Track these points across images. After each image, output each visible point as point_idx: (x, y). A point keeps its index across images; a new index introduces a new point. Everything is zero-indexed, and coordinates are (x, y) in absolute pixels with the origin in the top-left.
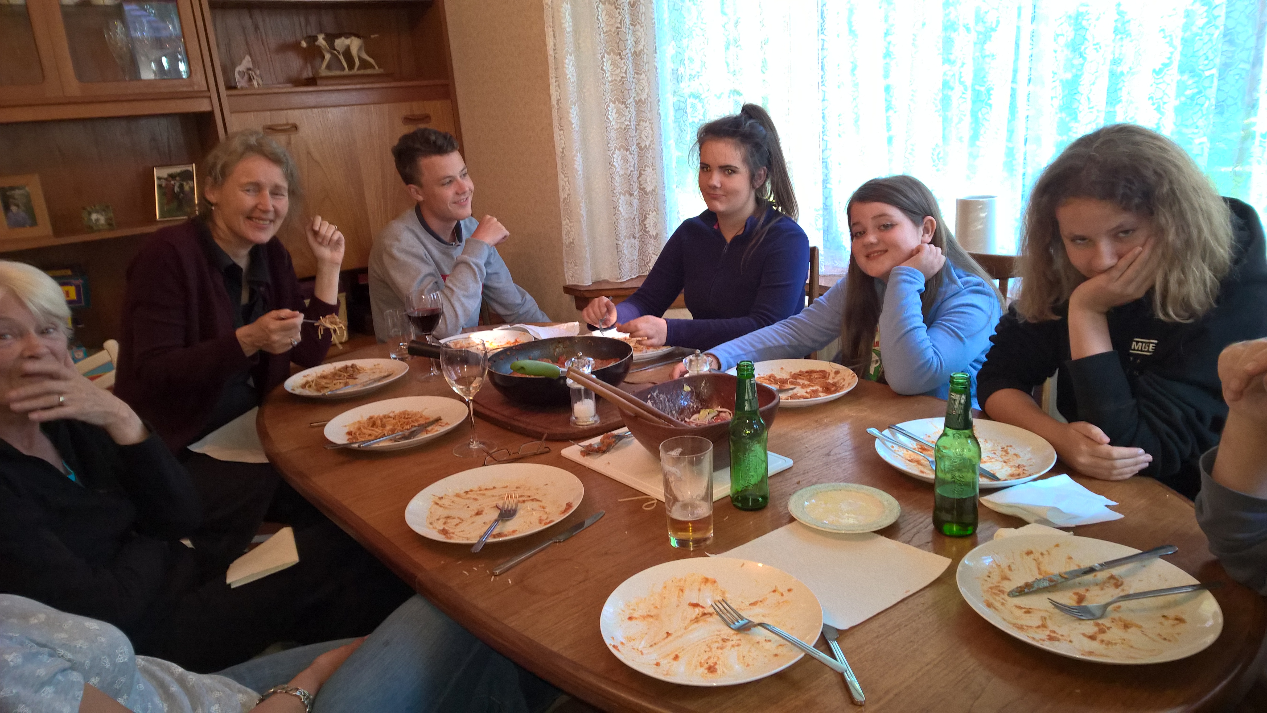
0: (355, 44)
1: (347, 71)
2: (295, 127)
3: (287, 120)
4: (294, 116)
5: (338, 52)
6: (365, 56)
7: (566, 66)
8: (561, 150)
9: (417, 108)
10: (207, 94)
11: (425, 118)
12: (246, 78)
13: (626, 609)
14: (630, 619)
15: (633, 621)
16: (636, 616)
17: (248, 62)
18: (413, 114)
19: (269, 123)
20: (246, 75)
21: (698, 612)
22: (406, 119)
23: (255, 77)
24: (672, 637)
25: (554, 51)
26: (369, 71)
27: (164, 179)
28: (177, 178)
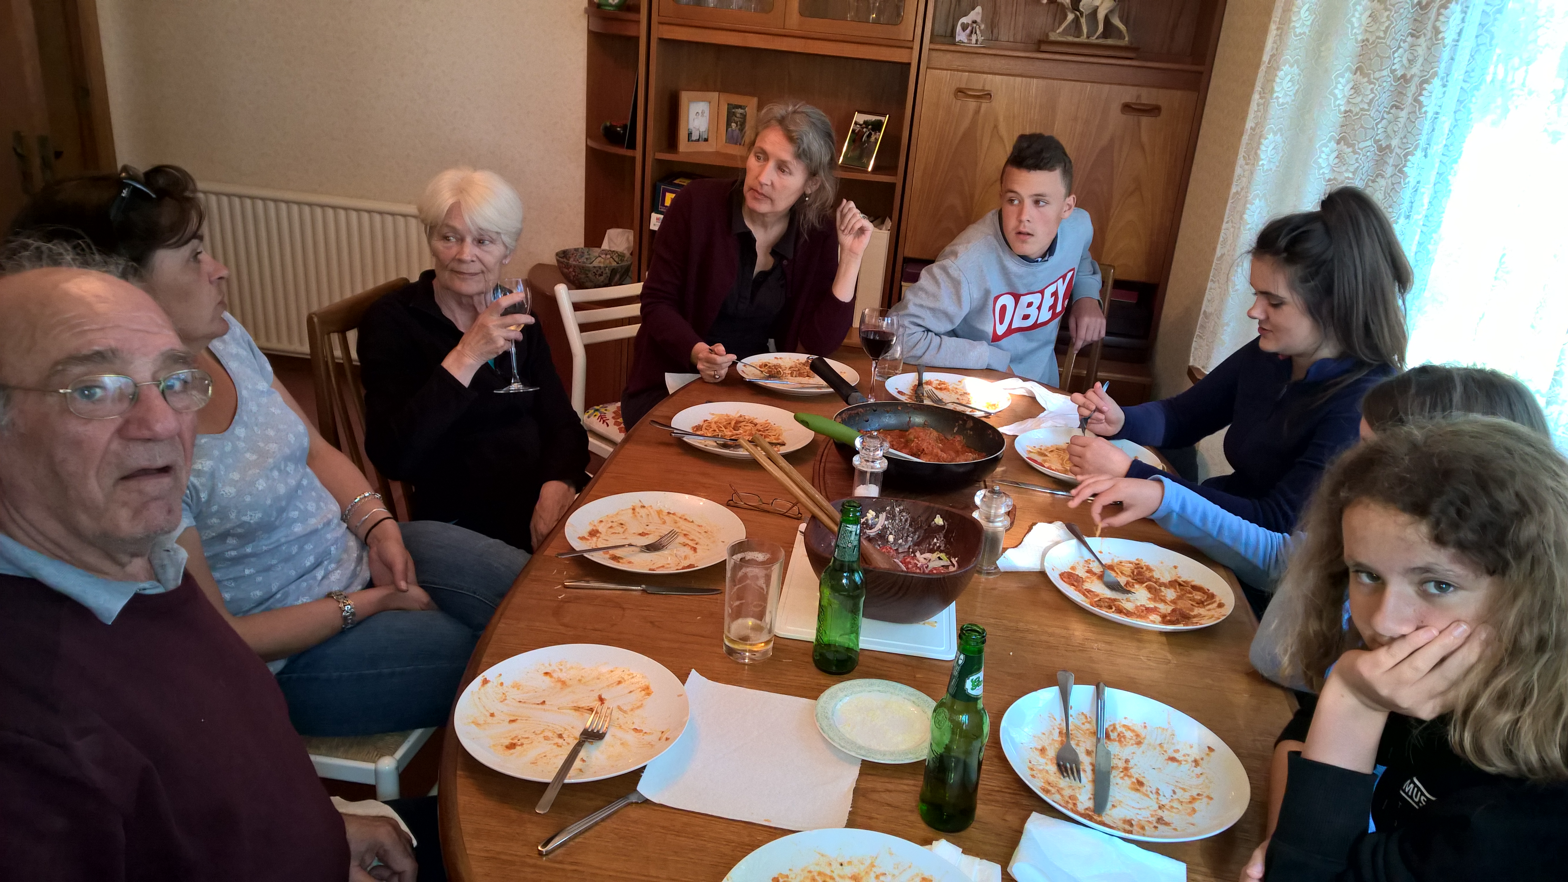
0: (1104, 6)
1: (1083, 39)
2: (988, 96)
3: (983, 87)
4: (994, 82)
5: (1081, 14)
6: (1116, 21)
7: (1278, 80)
8: (1239, 190)
9: (1147, 96)
10: (909, 45)
11: (1153, 110)
12: (968, 31)
13: (550, 665)
14: (546, 674)
15: (547, 678)
16: (555, 675)
17: (976, 14)
18: (1138, 102)
19: (963, 86)
20: (970, 28)
21: (592, 705)
22: (1127, 108)
23: (978, 32)
24: (540, 706)
25: (1272, 56)
26: (1110, 42)
27: (860, 125)
28: (870, 127)
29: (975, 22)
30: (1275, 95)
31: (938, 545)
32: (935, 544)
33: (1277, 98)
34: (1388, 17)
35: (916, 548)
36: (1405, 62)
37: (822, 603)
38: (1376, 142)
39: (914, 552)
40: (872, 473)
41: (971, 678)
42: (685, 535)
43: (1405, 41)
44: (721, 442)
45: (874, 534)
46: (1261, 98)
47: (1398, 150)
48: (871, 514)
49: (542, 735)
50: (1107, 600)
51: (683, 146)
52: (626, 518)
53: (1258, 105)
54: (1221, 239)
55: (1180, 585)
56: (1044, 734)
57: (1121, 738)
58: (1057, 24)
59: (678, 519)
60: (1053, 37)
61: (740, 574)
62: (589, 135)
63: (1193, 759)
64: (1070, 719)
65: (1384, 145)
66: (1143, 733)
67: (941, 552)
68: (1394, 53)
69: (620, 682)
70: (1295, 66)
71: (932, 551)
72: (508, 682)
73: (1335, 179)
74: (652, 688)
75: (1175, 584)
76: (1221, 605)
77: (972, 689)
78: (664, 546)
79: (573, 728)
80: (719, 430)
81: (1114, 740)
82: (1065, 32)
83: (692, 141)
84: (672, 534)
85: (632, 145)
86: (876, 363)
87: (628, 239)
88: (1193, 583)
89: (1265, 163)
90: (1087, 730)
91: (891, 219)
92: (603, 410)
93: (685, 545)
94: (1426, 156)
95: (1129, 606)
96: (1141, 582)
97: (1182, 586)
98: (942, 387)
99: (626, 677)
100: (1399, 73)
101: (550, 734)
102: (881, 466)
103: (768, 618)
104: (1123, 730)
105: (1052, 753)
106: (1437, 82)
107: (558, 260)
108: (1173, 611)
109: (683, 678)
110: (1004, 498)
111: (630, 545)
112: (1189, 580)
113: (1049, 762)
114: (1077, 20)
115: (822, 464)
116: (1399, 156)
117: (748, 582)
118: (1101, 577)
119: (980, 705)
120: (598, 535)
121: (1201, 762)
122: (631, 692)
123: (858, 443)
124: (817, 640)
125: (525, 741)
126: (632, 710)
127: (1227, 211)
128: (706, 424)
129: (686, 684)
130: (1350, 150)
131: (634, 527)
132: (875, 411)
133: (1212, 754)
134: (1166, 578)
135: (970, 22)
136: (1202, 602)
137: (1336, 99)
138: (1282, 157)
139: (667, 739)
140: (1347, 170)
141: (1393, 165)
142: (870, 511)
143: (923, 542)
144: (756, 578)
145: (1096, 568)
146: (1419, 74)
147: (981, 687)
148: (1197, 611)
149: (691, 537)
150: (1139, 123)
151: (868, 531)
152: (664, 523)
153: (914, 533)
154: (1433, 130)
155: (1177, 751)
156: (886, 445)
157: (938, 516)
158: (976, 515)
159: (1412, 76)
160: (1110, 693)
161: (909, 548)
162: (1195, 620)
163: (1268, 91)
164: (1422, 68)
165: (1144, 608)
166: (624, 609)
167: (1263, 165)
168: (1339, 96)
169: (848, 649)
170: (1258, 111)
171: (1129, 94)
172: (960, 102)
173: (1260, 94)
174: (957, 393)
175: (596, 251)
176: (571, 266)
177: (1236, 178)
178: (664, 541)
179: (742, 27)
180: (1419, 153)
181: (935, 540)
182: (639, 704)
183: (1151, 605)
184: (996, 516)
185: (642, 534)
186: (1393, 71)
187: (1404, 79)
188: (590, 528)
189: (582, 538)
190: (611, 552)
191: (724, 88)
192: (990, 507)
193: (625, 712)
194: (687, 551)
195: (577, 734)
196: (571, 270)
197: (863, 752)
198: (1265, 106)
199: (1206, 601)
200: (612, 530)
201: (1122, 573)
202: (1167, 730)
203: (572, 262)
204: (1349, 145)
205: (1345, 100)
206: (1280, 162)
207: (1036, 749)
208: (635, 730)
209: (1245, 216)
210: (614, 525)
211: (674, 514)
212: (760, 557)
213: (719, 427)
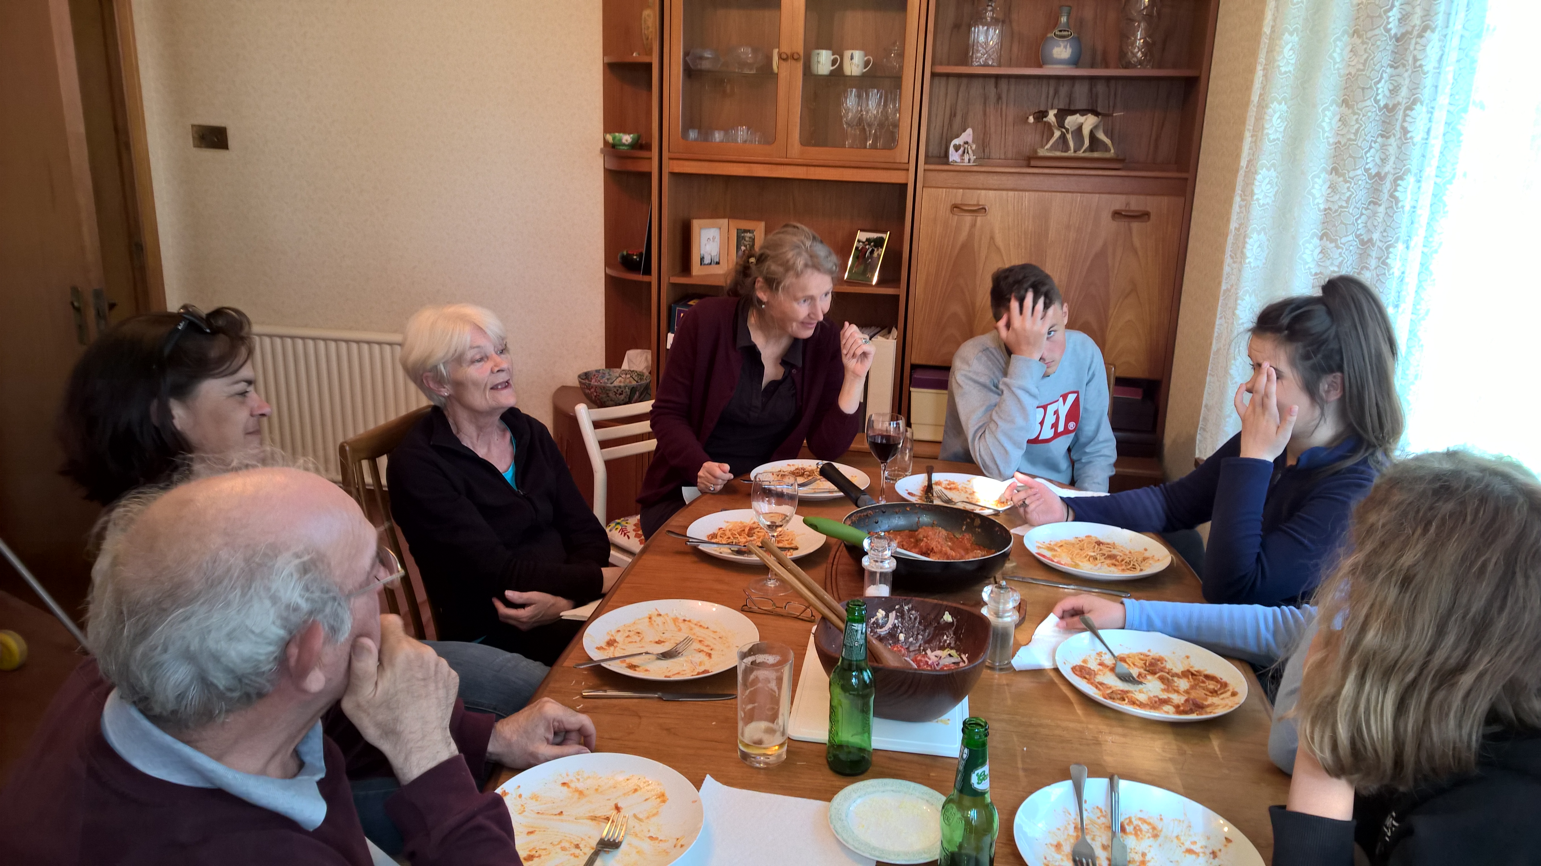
0: (1089, 122)
1: (1071, 153)
2: (983, 210)
3: (978, 201)
4: (986, 197)
5: (1067, 130)
6: (1101, 136)
7: (1257, 183)
8: (1229, 287)
9: (1136, 203)
10: (906, 166)
11: (1143, 216)
12: (961, 151)
13: (567, 775)
14: (564, 784)
15: (565, 788)
16: (573, 785)
17: (967, 135)
18: (1127, 209)
19: (959, 202)
20: (962, 149)
21: (608, 814)
22: (1117, 214)
23: (970, 152)
24: (558, 817)
25: (1249, 161)
26: (1096, 155)
27: (863, 242)
28: (872, 244)
29: (966, 143)
30: (1255, 197)
31: (948, 642)
32: (945, 641)
33: (1258, 200)
34: (1357, 120)
35: (927, 645)
36: (1378, 161)
37: (833, 704)
38: (1357, 236)
39: (924, 650)
40: (881, 573)
41: (976, 772)
42: (700, 641)
43: (1375, 142)
44: (735, 548)
45: (885, 633)
46: (1243, 200)
47: (1379, 243)
48: (881, 613)
49: (559, 846)
50: (1119, 692)
51: (696, 269)
52: (643, 627)
53: (1240, 207)
54: (1216, 334)
55: (1193, 674)
56: (1059, 829)
57: (1137, 831)
58: (1045, 141)
59: (693, 626)
60: (1042, 152)
61: (752, 677)
62: (607, 264)
63: (1211, 851)
64: (1085, 814)
65: (1366, 240)
66: (1159, 825)
67: (952, 648)
68: (1366, 153)
69: (636, 790)
70: (1273, 169)
71: (942, 648)
72: (526, 793)
73: (1321, 273)
74: (667, 795)
75: (1188, 674)
76: (1234, 694)
77: (978, 783)
78: (679, 653)
79: (589, 837)
80: (734, 538)
81: (1131, 833)
82: (1052, 148)
83: (705, 264)
84: (688, 640)
85: (648, 271)
86: (885, 466)
87: (646, 358)
88: (1206, 673)
89: (1251, 260)
90: (1103, 824)
91: (897, 328)
92: (624, 523)
93: (701, 651)
94: (1407, 248)
95: (1142, 698)
96: (1154, 673)
97: (1195, 675)
98: (951, 487)
99: (642, 785)
100: (1373, 172)
101: (567, 845)
102: (889, 565)
103: (780, 720)
104: (1139, 823)
105: (1067, 848)
106: (1410, 179)
107: (580, 382)
108: (1187, 701)
109: (698, 784)
110: (1011, 593)
111: (647, 653)
112: (1201, 669)
113: (1065, 859)
114: (1063, 137)
115: (834, 567)
116: (1381, 249)
117: (760, 685)
118: (1113, 670)
119: (988, 798)
120: (615, 644)
121: (1219, 854)
122: (646, 800)
123: (866, 544)
124: (829, 741)
125: (543, 853)
126: (648, 818)
127: (1219, 308)
128: (721, 531)
129: (701, 790)
130: (1333, 245)
131: (651, 635)
132: (884, 512)
133: (1230, 845)
134: (1178, 669)
135: (962, 143)
136: (1216, 692)
137: (1314, 198)
138: (1268, 254)
139: (682, 846)
140: (1332, 264)
141: (1376, 258)
142: (880, 610)
143: (933, 640)
144: (768, 681)
145: (1108, 660)
146: (1392, 171)
147: (988, 781)
148: (1211, 700)
149: (706, 643)
150: (1130, 229)
151: (879, 630)
152: (680, 630)
153: (924, 631)
154: (1412, 223)
155: (1194, 843)
156: (894, 544)
157: (947, 613)
158: (984, 611)
159: (1386, 174)
160: (1124, 785)
161: (920, 646)
162: (1208, 710)
163: (1248, 194)
164: (1394, 166)
165: (1157, 699)
166: (640, 717)
167: (1250, 263)
168: (1318, 195)
169: (862, 750)
170: (1241, 212)
171: (1118, 202)
172: (956, 217)
173: (1241, 196)
174: (966, 492)
175: (617, 371)
176: (592, 387)
177: (1225, 276)
178: (680, 648)
179: (747, 158)
180: (1400, 246)
181: (945, 637)
182: (655, 811)
183: (1164, 696)
184: (1005, 611)
185: (659, 642)
186: (1367, 170)
187: (1379, 177)
188: (607, 638)
189: (599, 648)
190: (628, 660)
191: (733, 214)
192: (998, 603)
193: (640, 820)
194: (702, 657)
195: (594, 843)
196: (592, 390)
197: (877, 853)
198: (1246, 207)
199: (1220, 689)
200: (630, 640)
201: (1134, 665)
202: (1183, 821)
203: (593, 383)
204: (1332, 241)
205: (1324, 198)
206: (1266, 260)
207: (1051, 845)
208: (651, 838)
209: (1237, 312)
210: (631, 634)
211: (689, 621)
212: (771, 659)
213: (733, 534)
